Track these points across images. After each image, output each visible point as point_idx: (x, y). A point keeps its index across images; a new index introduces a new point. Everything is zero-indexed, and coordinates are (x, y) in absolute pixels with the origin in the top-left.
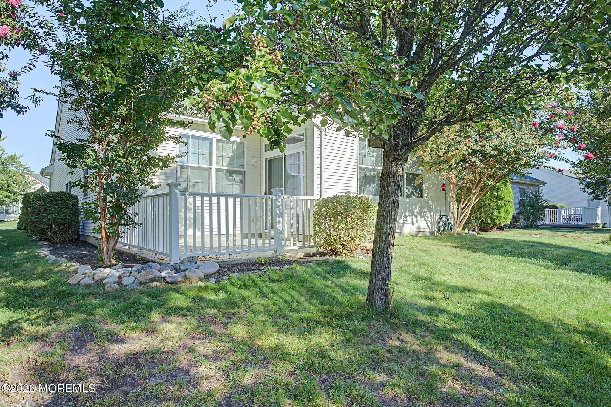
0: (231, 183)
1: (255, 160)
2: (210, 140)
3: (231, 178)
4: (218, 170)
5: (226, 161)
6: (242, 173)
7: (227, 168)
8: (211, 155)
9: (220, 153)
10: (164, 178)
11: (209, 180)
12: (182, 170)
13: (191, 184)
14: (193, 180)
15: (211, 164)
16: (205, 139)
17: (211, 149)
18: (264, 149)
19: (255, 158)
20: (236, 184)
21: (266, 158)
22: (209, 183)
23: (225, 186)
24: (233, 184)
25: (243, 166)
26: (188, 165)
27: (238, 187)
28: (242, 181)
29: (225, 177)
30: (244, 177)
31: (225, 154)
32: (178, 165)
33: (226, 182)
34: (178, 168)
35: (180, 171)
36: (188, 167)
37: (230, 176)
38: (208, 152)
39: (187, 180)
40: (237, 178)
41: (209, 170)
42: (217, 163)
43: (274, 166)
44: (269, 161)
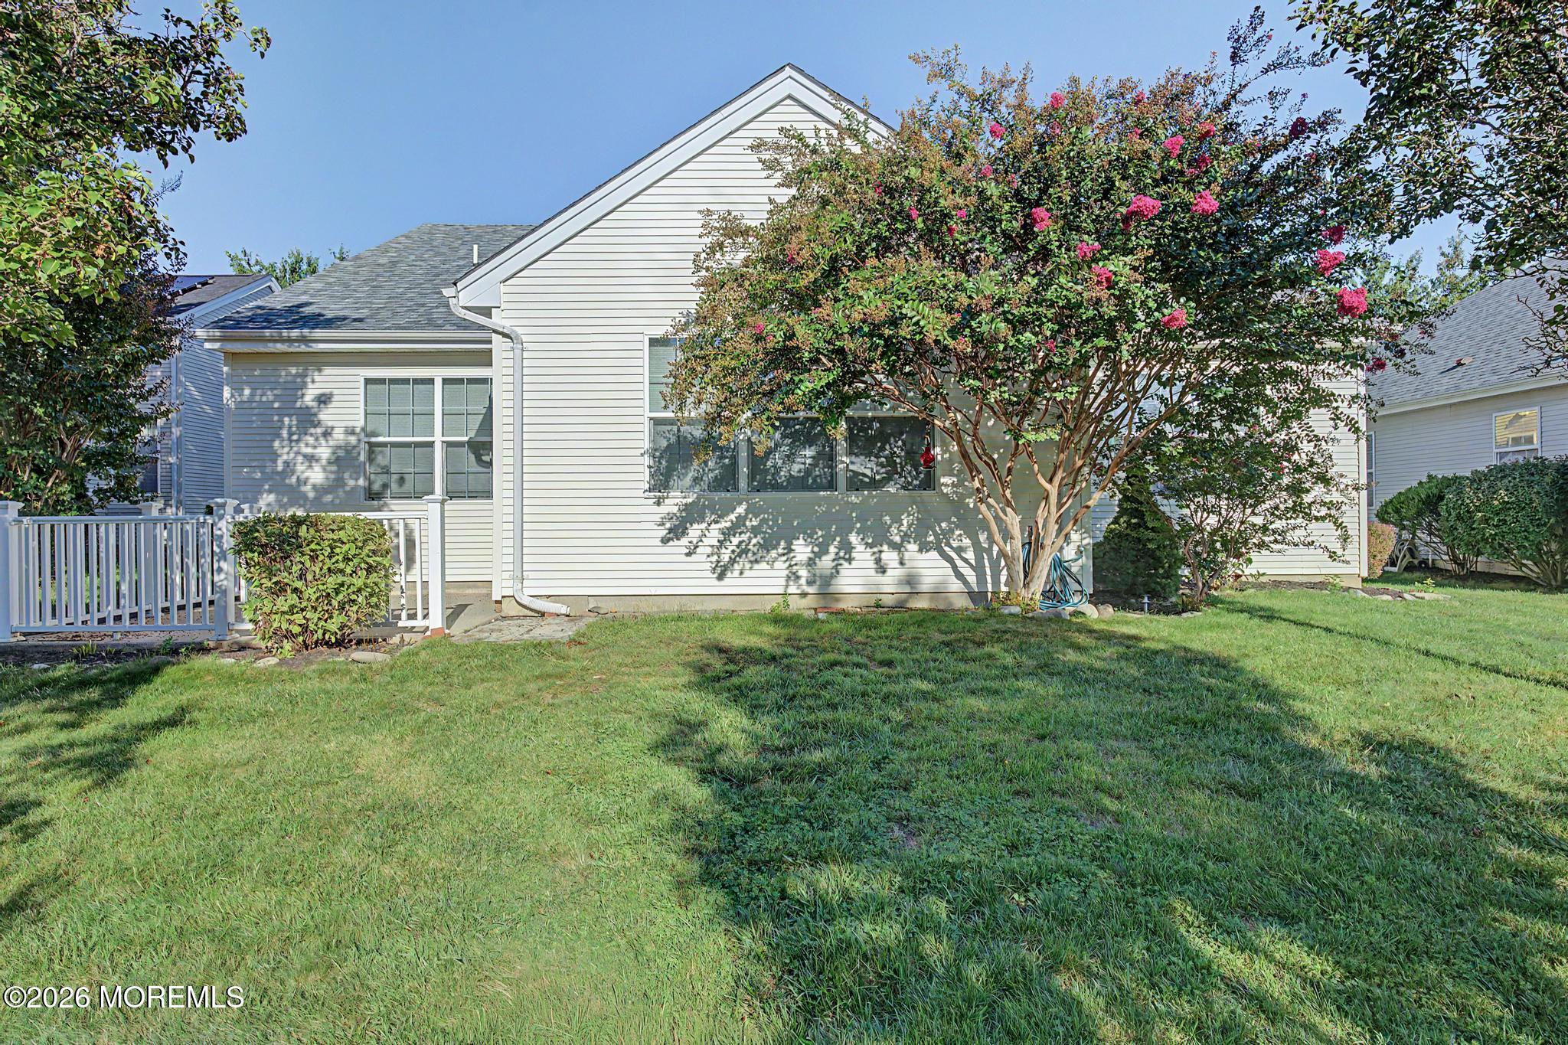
2: (431, 381)
4: (448, 444)
10: (335, 468)
12: (374, 450)
13: (395, 477)
15: (432, 434)
16: (420, 381)
17: (432, 401)
32: (359, 440)
34: (362, 448)
41: (428, 446)
42: (443, 431)
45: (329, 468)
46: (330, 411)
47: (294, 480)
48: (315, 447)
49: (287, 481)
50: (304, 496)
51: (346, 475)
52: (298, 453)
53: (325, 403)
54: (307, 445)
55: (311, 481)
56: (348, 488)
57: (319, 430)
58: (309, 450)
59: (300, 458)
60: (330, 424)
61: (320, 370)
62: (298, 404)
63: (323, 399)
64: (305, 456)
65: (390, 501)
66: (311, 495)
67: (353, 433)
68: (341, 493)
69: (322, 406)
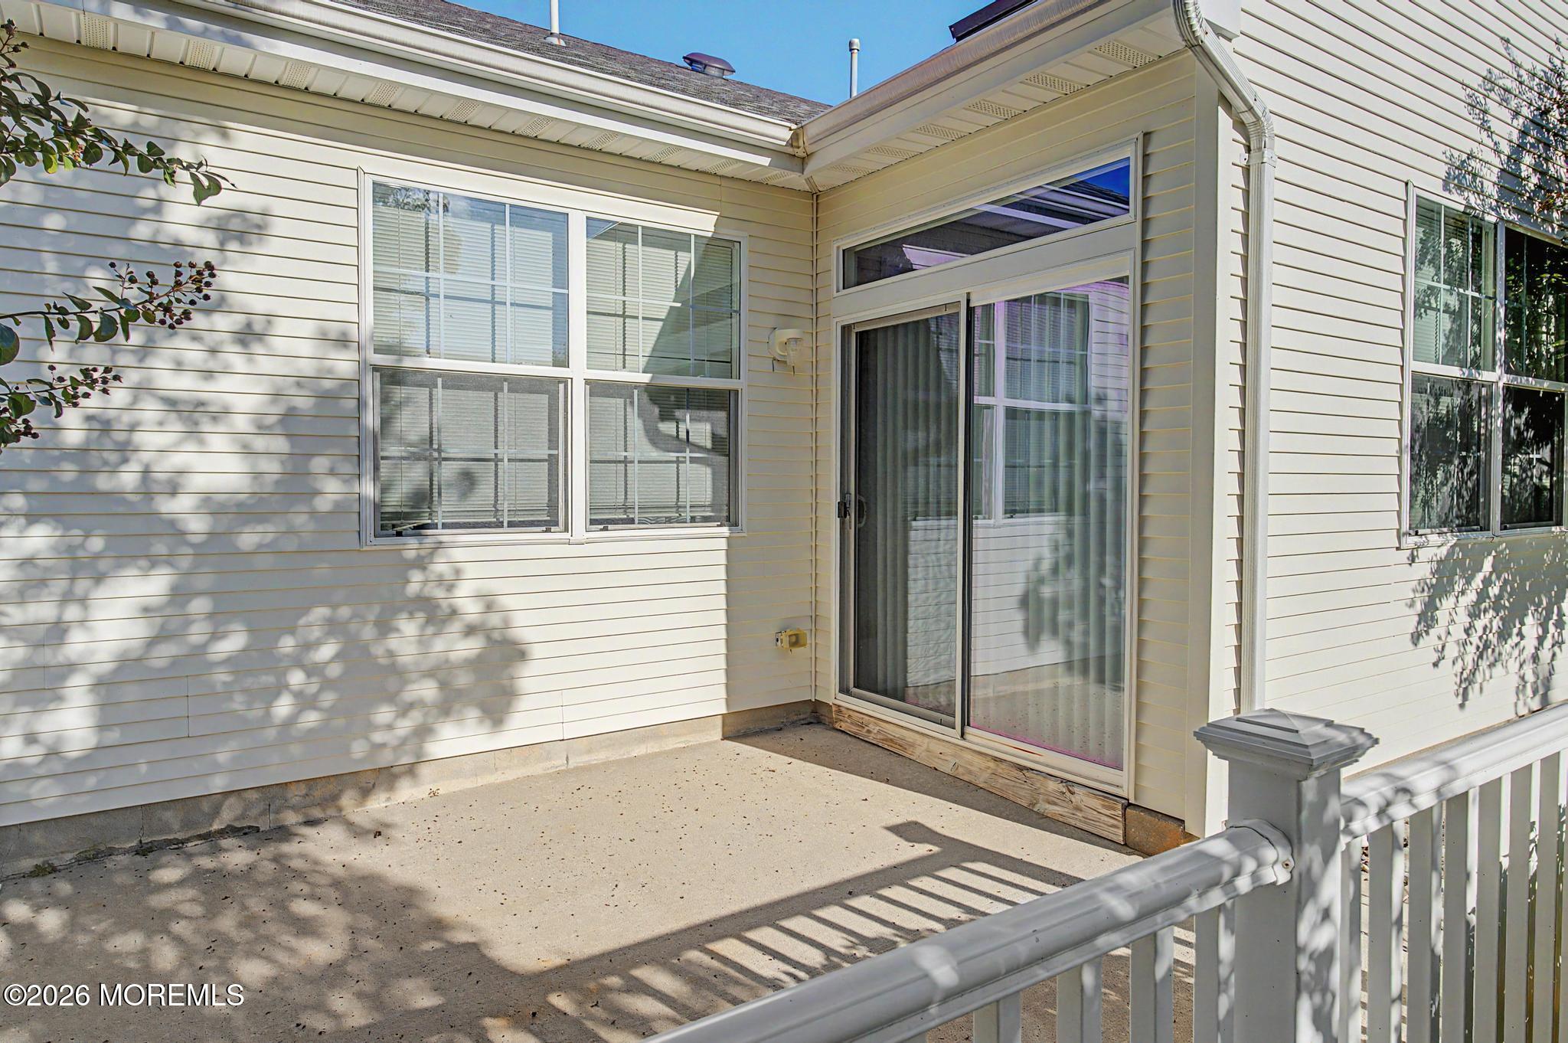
0: (673, 456)
1: (791, 333)
2: (556, 222)
3: (668, 428)
4: (597, 389)
5: (645, 337)
6: (722, 401)
7: (646, 378)
8: (560, 307)
9: (612, 300)
10: (280, 444)
11: (553, 443)
12: (399, 393)
13: (447, 472)
14: (460, 444)
15: (561, 359)
16: (525, 216)
17: (561, 276)
18: (835, 275)
19: (787, 319)
20: (693, 460)
21: (848, 320)
22: (552, 460)
23: (634, 469)
24: (678, 462)
25: (727, 364)
26: (430, 363)
27: (706, 473)
28: (724, 446)
29: (636, 424)
30: (732, 423)
31: (638, 303)
32: (362, 365)
33: (641, 447)
34: (371, 386)
35: (385, 400)
36: (427, 380)
37: (665, 416)
38: (544, 292)
39: (429, 451)
40: (701, 429)
41: (551, 389)
42: (594, 353)
43: (889, 366)
44: (863, 336)
45: (260, 443)
46: (262, 264)
47: (128, 478)
48: (208, 374)
49: (103, 482)
50: (174, 531)
51: (320, 464)
52: (142, 389)
53: (242, 236)
54: (179, 367)
55: (198, 482)
56: (323, 504)
57: (223, 322)
58: (183, 384)
59: (150, 411)
60: (260, 305)
61: (224, 133)
62: (142, 230)
63: (235, 224)
64: (172, 404)
65: (446, 536)
66: (198, 526)
67: (343, 342)
68: (300, 520)
69: (233, 246)
